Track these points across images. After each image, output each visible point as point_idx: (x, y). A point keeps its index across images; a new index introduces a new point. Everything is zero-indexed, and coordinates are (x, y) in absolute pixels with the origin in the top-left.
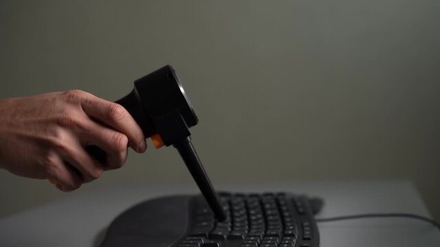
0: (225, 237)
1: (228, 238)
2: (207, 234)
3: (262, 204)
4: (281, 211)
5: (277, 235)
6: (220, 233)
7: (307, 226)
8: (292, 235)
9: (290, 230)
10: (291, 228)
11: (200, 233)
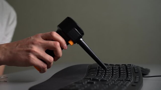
0: (99, 80)
1: (101, 81)
2: (91, 79)
3: (119, 68)
4: (127, 71)
5: (122, 80)
6: (97, 78)
7: (138, 78)
8: (129, 81)
9: (129, 78)
10: (130, 78)
11: (89, 78)
